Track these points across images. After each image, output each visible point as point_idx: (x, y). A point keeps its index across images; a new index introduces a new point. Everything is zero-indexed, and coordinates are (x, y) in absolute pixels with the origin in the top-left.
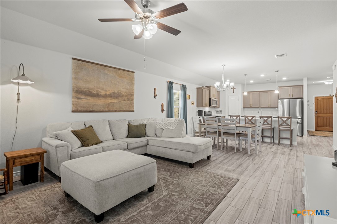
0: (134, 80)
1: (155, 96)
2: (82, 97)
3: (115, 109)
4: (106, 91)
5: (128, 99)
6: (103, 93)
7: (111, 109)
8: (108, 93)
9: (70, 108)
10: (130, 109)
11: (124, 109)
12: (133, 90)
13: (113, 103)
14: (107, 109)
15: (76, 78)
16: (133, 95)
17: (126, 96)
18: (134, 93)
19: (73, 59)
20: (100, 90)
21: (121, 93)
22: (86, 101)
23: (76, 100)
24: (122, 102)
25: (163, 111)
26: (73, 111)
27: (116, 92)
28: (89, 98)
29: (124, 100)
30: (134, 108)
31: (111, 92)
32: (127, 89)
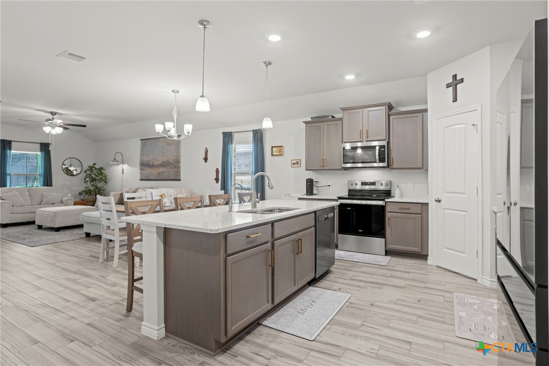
0: (180, 145)
1: (206, 159)
2: (145, 168)
3: (164, 178)
4: (158, 161)
5: (175, 167)
6: (156, 163)
7: (161, 178)
8: (159, 163)
9: (139, 177)
10: (177, 178)
11: (171, 178)
12: (179, 156)
13: (163, 172)
14: (158, 178)
15: (142, 155)
16: (180, 162)
17: (173, 164)
18: (180, 159)
19: (141, 140)
20: (154, 161)
21: (169, 161)
22: (146, 171)
23: (142, 171)
24: (170, 170)
25: (217, 180)
26: (140, 180)
27: (165, 161)
28: (148, 169)
29: (172, 168)
30: (180, 177)
31: (161, 161)
32: (174, 156)
